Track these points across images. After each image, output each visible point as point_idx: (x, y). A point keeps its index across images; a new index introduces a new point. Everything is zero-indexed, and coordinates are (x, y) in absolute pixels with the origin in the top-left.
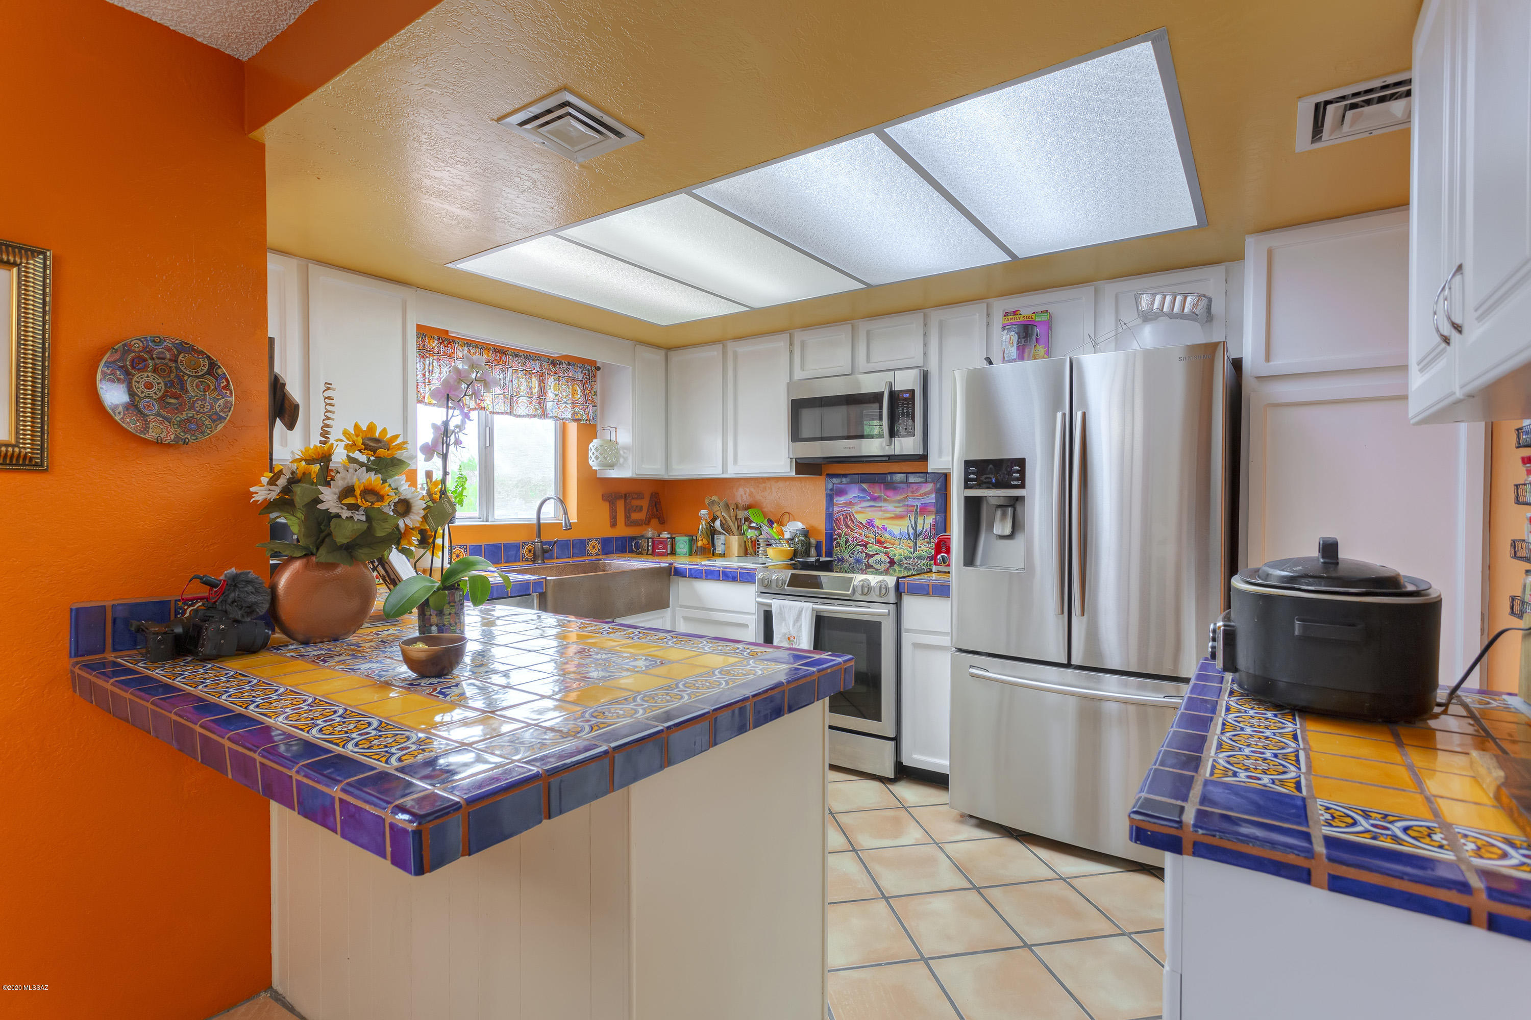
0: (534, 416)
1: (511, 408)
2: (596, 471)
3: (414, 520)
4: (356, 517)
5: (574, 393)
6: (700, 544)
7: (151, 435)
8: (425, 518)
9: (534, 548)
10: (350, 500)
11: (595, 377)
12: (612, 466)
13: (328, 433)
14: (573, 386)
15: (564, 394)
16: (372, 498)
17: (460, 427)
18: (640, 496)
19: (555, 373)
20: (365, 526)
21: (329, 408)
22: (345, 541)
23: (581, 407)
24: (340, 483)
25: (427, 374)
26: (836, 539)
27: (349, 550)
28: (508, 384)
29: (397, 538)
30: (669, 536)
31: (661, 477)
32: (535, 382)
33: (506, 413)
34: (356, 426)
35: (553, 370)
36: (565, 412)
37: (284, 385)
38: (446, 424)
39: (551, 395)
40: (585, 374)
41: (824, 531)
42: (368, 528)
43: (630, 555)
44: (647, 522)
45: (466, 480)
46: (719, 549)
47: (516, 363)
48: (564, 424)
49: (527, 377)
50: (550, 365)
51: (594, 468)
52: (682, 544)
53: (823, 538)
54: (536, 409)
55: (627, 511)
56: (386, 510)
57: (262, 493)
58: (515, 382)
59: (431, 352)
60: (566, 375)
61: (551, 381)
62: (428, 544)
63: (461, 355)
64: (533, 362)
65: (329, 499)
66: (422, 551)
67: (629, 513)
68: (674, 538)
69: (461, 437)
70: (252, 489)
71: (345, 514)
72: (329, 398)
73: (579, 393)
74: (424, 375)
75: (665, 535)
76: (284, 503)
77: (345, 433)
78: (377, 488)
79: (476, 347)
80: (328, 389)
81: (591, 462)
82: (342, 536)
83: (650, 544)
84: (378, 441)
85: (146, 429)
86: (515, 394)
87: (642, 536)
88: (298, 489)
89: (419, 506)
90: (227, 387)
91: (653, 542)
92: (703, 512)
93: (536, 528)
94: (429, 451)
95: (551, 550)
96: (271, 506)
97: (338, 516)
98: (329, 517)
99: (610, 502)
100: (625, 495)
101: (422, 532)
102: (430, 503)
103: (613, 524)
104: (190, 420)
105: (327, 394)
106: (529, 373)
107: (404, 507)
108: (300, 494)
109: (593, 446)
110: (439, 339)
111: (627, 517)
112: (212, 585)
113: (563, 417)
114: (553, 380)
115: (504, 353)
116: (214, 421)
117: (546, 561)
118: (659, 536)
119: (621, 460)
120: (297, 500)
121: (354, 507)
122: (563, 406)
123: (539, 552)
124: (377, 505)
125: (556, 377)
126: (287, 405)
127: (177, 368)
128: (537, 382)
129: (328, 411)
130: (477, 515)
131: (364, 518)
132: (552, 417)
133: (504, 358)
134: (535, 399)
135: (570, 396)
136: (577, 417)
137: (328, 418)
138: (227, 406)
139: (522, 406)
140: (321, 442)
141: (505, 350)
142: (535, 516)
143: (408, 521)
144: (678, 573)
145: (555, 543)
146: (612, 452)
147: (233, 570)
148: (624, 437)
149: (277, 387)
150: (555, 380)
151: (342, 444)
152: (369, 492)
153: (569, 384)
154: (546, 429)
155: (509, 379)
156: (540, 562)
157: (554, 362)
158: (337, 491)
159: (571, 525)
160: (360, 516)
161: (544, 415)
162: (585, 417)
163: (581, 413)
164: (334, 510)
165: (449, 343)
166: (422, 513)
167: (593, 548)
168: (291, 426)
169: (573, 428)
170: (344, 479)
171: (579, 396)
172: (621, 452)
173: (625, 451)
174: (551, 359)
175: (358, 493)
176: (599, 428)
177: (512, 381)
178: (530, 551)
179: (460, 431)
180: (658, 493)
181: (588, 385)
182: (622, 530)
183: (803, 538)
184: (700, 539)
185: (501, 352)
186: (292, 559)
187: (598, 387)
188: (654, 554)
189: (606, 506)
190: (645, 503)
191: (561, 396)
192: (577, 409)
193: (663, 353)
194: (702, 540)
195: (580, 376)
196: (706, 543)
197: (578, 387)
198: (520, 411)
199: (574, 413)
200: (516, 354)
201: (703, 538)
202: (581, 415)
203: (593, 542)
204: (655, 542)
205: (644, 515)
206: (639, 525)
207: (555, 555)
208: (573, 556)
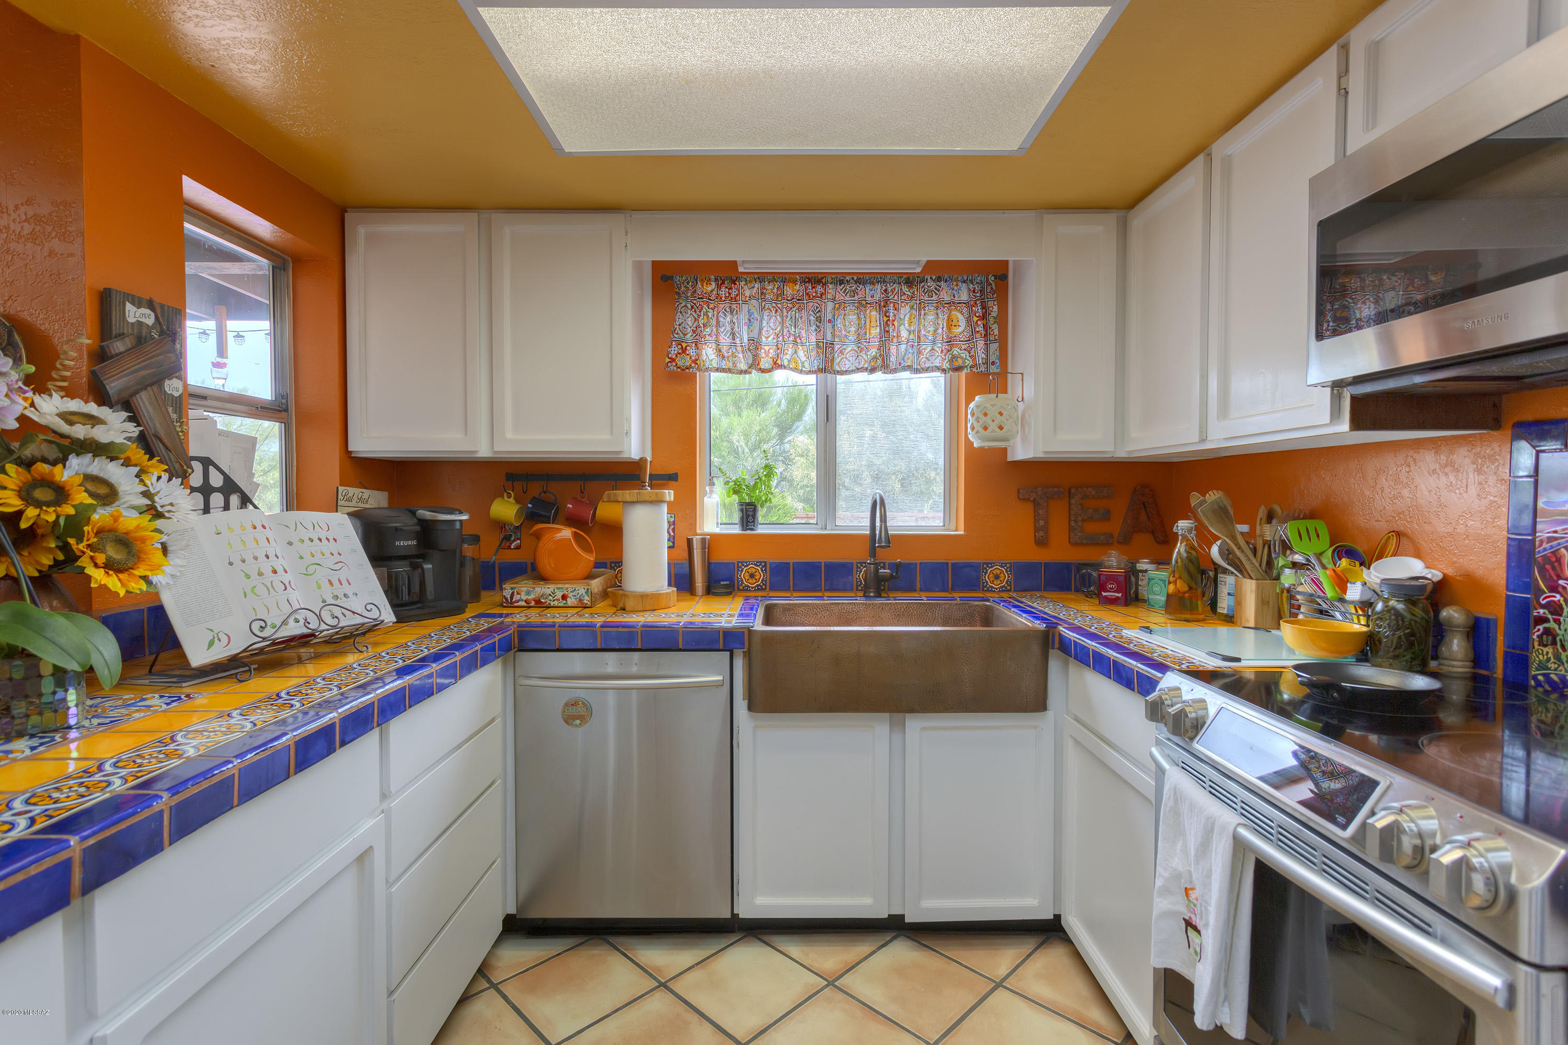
5: (950, 324)
6: (1171, 589)
12: (1005, 440)
14: (948, 314)
15: (931, 328)
19: (912, 298)
23: (963, 347)
26: (1541, 620)
28: (827, 326)
32: (873, 316)
35: (908, 292)
36: (930, 358)
39: (903, 332)
40: (974, 290)
41: (1503, 592)
44: (1121, 539)
46: (1224, 605)
47: (840, 293)
49: (859, 311)
50: (903, 286)
52: (1158, 586)
53: (1497, 611)
54: (878, 358)
55: (1074, 518)
58: (837, 323)
60: (935, 297)
61: (904, 312)
63: (749, 296)
64: (871, 287)
67: (1078, 521)
73: (963, 323)
79: (775, 280)
81: (970, 436)
86: (836, 338)
92: (1183, 524)
95: (897, 577)
99: (1034, 502)
100: (1070, 490)
103: (1042, 542)
106: (862, 305)
110: (716, 280)
111: (1072, 527)
113: (927, 366)
114: (908, 308)
115: (821, 282)
117: (888, 595)
119: (1026, 430)
122: (929, 348)
123: (872, 579)
125: (915, 303)
128: (876, 316)
133: (820, 289)
134: (871, 342)
135: (943, 331)
136: (956, 364)
139: (849, 357)
141: (822, 276)
145: (907, 565)
150: (912, 308)
153: (941, 311)
155: (827, 317)
156: (872, 594)
157: (910, 280)
162: (969, 362)
163: (962, 355)
165: (733, 280)
167: (996, 578)
171: (960, 329)
174: (905, 274)
177: (832, 321)
180: (1148, 487)
181: (982, 309)
182: (1060, 549)
183: (1400, 606)
184: (1172, 579)
189: (1027, 509)
190: (1123, 505)
191: (923, 332)
192: (956, 351)
193: (1111, 218)
194: (1175, 582)
195: (964, 296)
196: (1186, 588)
197: (959, 315)
198: (848, 366)
199: (954, 358)
200: (840, 280)
201: (1180, 578)
202: (964, 360)
203: (997, 569)
204: (1103, 578)
205: (1116, 526)
206: (1098, 544)
207: (918, 586)
208: (952, 590)
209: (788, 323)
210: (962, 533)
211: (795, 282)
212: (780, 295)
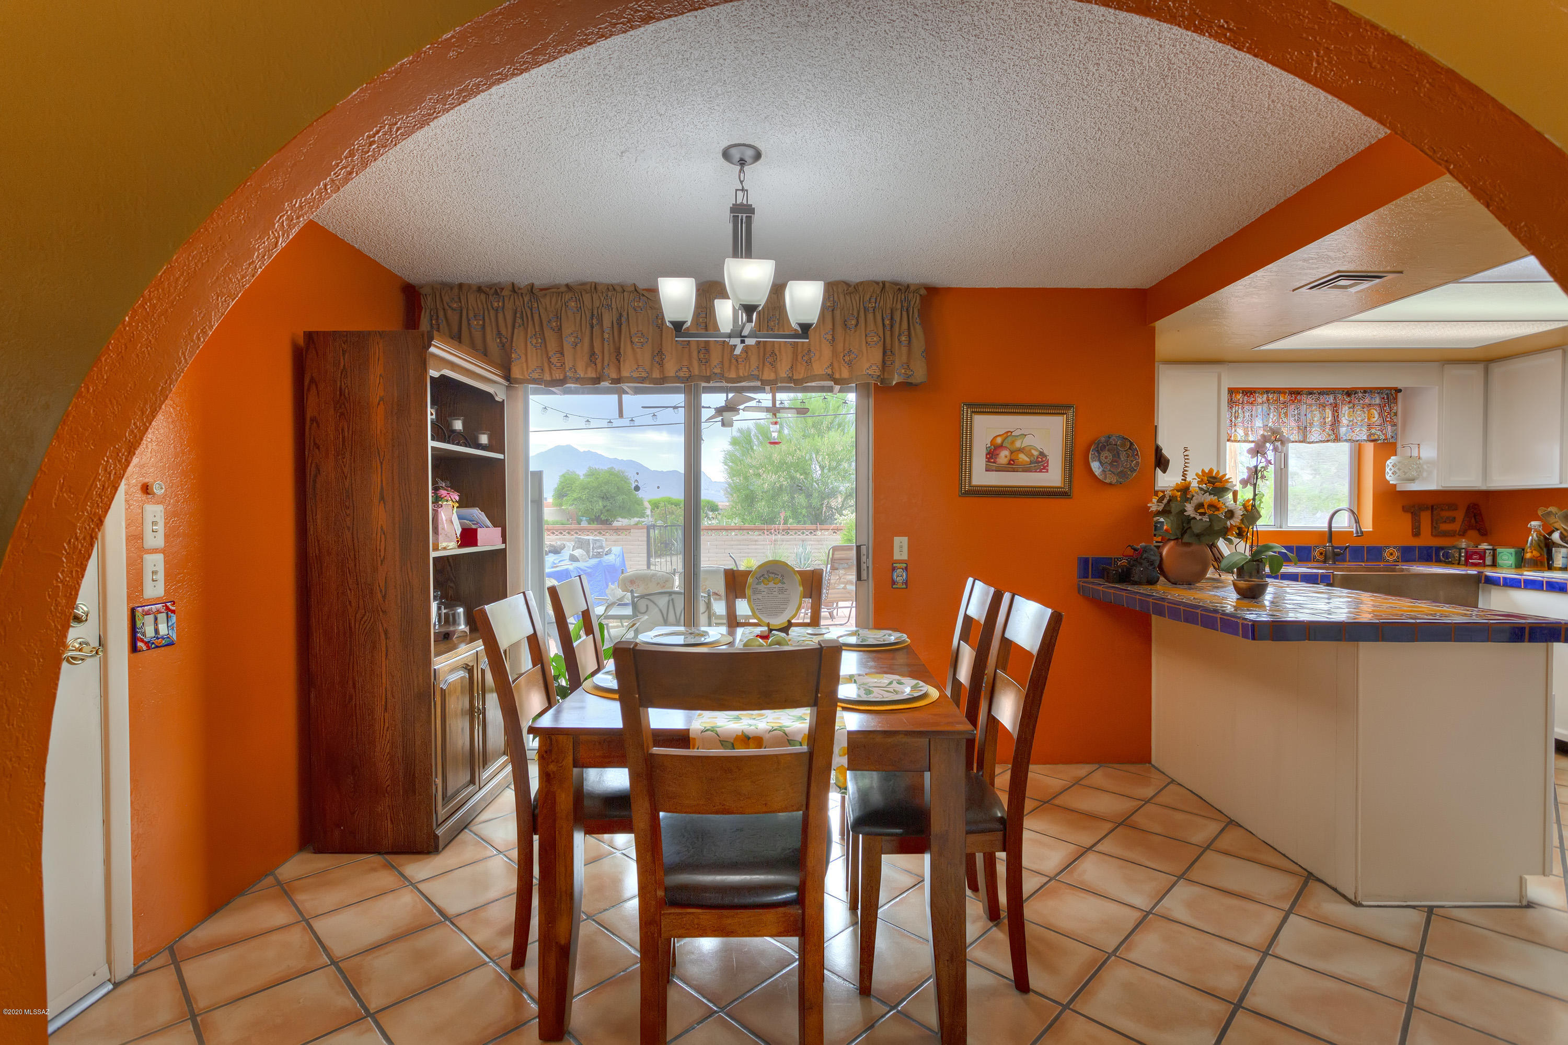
0: (1328, 441)
1: (1305, 437)
2: (1395, 485)
3: (1235, 521)
4: (1204, 519)
5: (1371, 417)
6: (1528, 556)
7: (1108, 481)
8: (1242, 520)
9: (1326, 551)
10: (1202, 511)
11: (1395, 399)
12: (1412, 480)
13: (1186, 474)
14: (1369, 411)
15: (1360, 419)
16: (1213, 509)
17: (1265, 468)
18: (1453, 507)
19: (1350, 402)
20: (1209, 523)
21: (1186, 461)
22: (1198, 532)
23: (1377, 429)
24: (1195, 501)
25: (1233, 419)
27: (1198, 536)
28: (1303, 417)
29: (1224, 533)
30: (1490, 547)
31: (1477, 488)
32: (1329, 413)
33: (1300, 442)
34: (1203, 471)
35: (1348, 399)
36: (1360, 435)
37: (1161, 450)
38: (1256, 467)
39: (1344, 421)
40: (1383, 398)
42: (1210, 526)
43: (1436, 564)
44: (1463, 534)
45: (1264, 496)
46: (1557, 561)
47: (1310, 400)
48: (1360, 445)
49: (1321, 409)
50: (1345, 396)
51: (1391, 482)
52: (1507, 556)
54: (1329, 435)
55: (1435, 522)
56: (1220, 516)
57: (1154, 506)
58: (1309, 416)
59: (1236, 403)
60: (1361, 402)
61: (1345, 410)
62: (1243, 536)
63: (1261, 401)
64: (1327, 397)
65: (1190, 509)
66: (1238, 540)
67: (1437, 524)
68: (1496, 550)
69: (1265, 473)
70: (1149, 505)
71: (1198, 517)
72: (1187, 456)
73: (1377, 416)
74: (1231, 421)
75: (1484, 546)
76: (1165, 512)
77: (1197, 475)
78: (1216, 504)
79: (1274, 393)
80: (1186, 450)
81: (1388, 477)
82: (1197, 529)
83: (1463, 554)
84: (1214, 478)
85: (1105, 478)
86: (1308, 425)
87: (1455, 547)
88: (1173, 505)
89: (1239, 513)
90: (1137, 455)
91: (1467, 552)
92: (1534, 524)
93: (1327, 535)
94: (1244, 483)
95: (1342, 554)
96: (1159, 513)
97: (1194, 518)
98: (1189, 519)
99: (1412, 513)
100: (1432, 507)
101: (1239, 528)
102: (1245, 512)
103: (1416, 533)
104: (1122, 472)
105: (1185, 454)
106: (1323, 406)
107: (1230, 514)
108: (1174, 507)
109: (1391, 463)
110: (1243, 393)
111: (1434, 528)
112: (1135, 550)
113: (1358, 439)
114: (1347, 408)
115: (1299, 393)
116: (1132, 472)
117: (1337, 563)
118: (1477, 547)
119: (1425, 474)
120: (1173, 510)
121: (1201, 514)
122: (1358, 430)
123: (1330, 554)
124: (1216, 513)
125: (1351, 405)
126: (1163, 461)
127: (1117, 448)
128: (1330, 412)
129: (1186, 463)
130: (1272, 523)
131: (1208, 520)
132: (1346, 441)
133: (1299, 397)
134: (1328, 427)
135: (1366, 420)
136: (1373, 438)
137: (1186, 467)
138: (1137, 463)
139: (1315, 435)
140: (1182, 480)
141: (1300, 390)
142: (1326, 525)
143: (1232, 522)
144: (1491, 581)
145: (1347, 547)
146: (1415, 466)
147: (1143, 544)
148: (1428, 452)
149: (1158, 450)
150: (1349, 408)
151: (1196, 481)
152: (1212, 506)
153: (1365, 410)
154: (1342, 451)
155: (1303, 413)
156: (1330, 562)
157: (1349, 393)
158: (1194, 505)
159: (1362, 532)
160: (1206, 519)
161: (1337, 439)
162: (1382, 437)
163: (1378, 433)
164: (1192, 516)
165: (1252, 394)
166: (1241, 517)
167: (1391, 555)
168: (1164, 471)
169: (1369, 449)
170: (1197, 499)
171: (1376, 419)
172: (1425, 467)
173: (1429, 465)
174: (1346, 391)
175: (1206, 506)
176: (1399, 446)
177: (1306, 415)
178: (1321, 554)
179: (1265, 470)
180: (1477, 505)
181: (1387, 408)
182: (1427, 540)
184: (1529, 550)
185: (1296, 393)
186: (1169, 540)
187: (1399, 408)
188: (1467, 564)
189: (1408, 517)
190: (1460, 515)
191: (1355, 421)
192: (1373, 431)
193: (1481, 367)
194: (1532, 552)
195: (1378, 401)
196: (1539, 555)
197: (1375, 411)
198: (1313, 439)
199: (1371, 435)
200: (1310, 392)
201: (1535, 550)
202: (1378, 436)
203: (1391, 550)
204: (1469, 553)
205: (1456, 526)
206: (1449, 536)
207: (1348, 559)
208: (1367, 561)
209: (1283, 416)
210: (1371, 530)
211: (1285, 393)
212: (1278, 400)
